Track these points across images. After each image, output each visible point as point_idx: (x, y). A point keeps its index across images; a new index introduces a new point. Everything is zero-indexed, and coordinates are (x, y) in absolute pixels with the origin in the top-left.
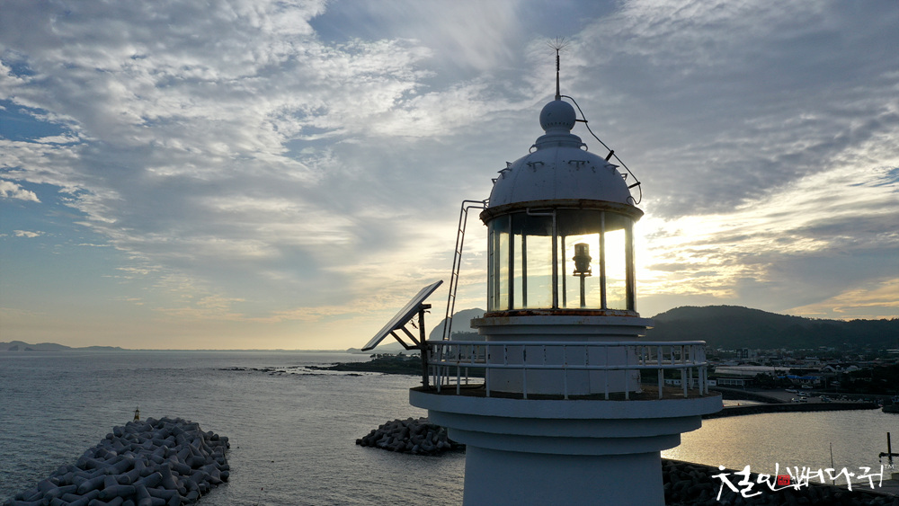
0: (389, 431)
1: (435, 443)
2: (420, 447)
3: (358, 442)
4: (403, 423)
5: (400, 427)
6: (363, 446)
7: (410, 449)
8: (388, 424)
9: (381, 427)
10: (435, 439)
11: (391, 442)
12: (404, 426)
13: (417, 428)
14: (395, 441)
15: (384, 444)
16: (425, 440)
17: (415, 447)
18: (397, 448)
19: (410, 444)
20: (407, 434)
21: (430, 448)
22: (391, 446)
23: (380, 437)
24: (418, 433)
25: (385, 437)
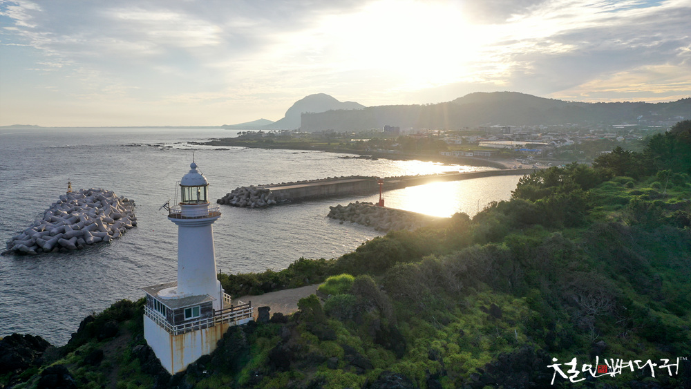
0: (237, 194)
1: (266, 201)
2: (256, 204)
3: (219, 202)
4: (246, 189)
5: (244, 191)
6: (222, 204)
7: (250, 205)
8: (237, 189)
9: (233, 191)
10: (266, 198)
11: (238, 201)
12: (247, 190)
13: (255, 192)
14: (241, 200)
15: (234, 202)
16: (259, 200)
17: (253, 204)
18: (241, 205)
19: (250, 202)
20: (249, 196)
21: (262, 204)
22: (238, 203)
23: (233, 198)
24: (256, 195)
25: (235, 198)
